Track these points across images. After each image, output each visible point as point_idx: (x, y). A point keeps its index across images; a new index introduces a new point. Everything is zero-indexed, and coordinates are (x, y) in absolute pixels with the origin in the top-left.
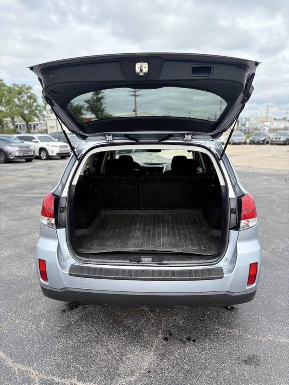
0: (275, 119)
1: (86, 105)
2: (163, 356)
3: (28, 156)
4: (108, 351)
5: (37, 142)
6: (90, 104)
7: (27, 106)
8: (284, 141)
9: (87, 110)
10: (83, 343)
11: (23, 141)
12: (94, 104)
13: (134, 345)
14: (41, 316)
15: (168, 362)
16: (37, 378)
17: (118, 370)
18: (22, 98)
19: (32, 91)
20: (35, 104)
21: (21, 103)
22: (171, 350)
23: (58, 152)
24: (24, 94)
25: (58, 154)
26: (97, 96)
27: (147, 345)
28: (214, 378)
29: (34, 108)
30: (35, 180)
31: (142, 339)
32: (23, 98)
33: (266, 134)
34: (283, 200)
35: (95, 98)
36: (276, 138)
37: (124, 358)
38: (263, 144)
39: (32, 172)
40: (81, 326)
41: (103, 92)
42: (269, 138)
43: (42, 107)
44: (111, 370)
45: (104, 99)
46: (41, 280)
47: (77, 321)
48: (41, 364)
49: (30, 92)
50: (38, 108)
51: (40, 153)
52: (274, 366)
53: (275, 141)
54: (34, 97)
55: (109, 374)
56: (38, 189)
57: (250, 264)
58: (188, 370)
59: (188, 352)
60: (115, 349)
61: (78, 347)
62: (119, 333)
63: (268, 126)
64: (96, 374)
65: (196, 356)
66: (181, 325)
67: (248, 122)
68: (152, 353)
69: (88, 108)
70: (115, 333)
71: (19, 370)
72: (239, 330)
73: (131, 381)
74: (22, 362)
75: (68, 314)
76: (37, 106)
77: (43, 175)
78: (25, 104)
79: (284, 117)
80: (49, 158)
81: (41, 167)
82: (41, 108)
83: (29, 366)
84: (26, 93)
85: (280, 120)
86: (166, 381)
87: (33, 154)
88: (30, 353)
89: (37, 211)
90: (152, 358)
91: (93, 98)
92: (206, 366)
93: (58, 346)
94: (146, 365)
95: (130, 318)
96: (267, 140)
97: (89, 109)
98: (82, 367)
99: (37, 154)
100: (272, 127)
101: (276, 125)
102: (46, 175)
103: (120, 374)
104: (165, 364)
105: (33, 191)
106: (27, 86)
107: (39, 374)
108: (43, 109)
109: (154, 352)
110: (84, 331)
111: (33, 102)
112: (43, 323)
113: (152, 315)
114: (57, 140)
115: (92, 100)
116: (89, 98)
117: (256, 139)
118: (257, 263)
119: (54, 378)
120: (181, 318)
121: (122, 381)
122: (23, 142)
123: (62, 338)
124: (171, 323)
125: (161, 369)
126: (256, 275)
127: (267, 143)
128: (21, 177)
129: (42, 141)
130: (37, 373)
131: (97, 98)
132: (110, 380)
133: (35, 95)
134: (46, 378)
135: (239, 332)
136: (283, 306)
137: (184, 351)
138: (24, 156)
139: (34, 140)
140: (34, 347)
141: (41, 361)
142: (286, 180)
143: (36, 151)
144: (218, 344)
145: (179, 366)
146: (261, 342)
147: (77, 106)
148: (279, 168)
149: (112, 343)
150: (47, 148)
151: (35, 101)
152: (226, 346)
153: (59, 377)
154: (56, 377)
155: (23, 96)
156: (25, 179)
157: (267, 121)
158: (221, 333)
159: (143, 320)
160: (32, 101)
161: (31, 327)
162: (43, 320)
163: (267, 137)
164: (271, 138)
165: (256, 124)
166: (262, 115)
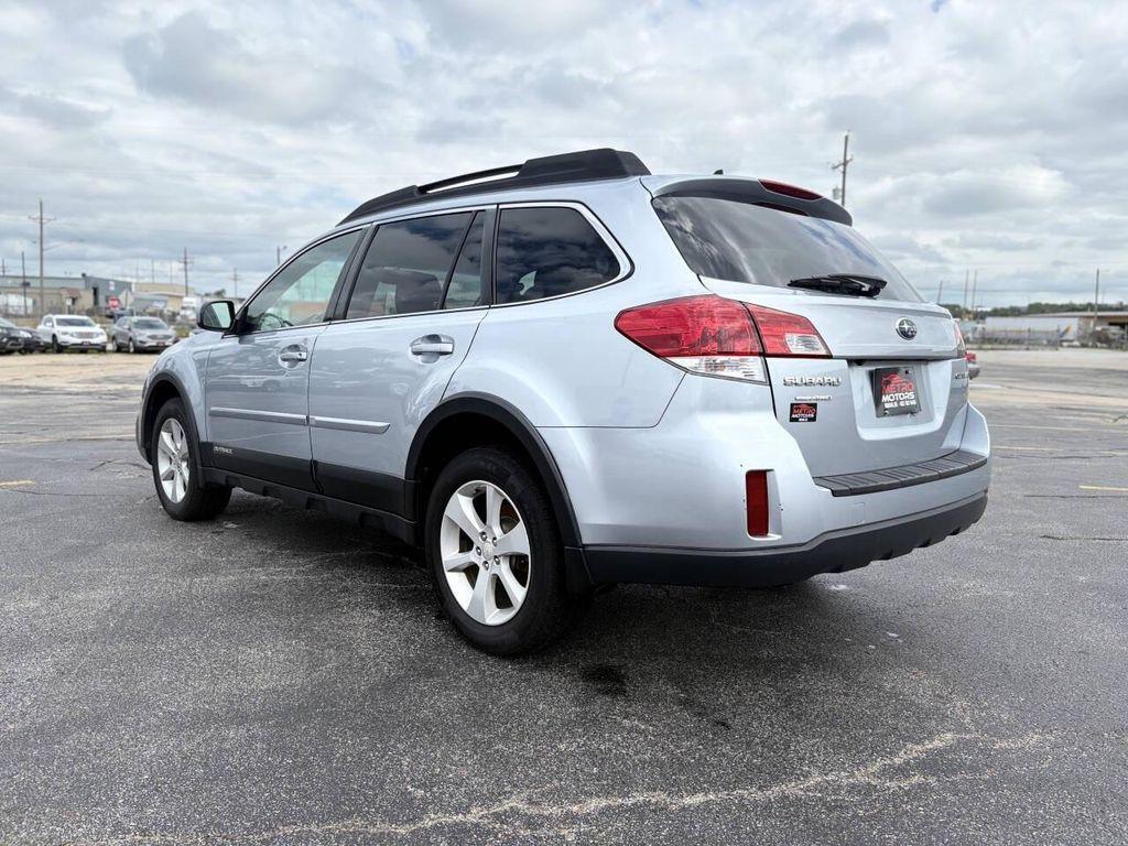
157: (187, 295)
165: (153, 301)
166: (153, 277)
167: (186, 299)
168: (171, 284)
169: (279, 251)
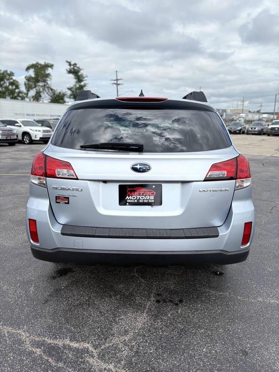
0: (250, 112)
1: (69, 93)
2: (156, 317)
3: (11, 140)
4: (101, 313)
5: (20, 126)
6: (73, 92)
7: (9, 93)
8: (259, 131)
9: (70, 98)
10: (74, 306)
11: (5, 124)
12: (76, 92)
13: (127, 308)
14: (29, 282)
15: (161, 322)
16: (27, 339)
17: (112, 330)
18: (3, 84)
19: (14, 78)
20: (17, 90)
21: (3, 89)
22: (163, 311)
23: (41, 137)
24: (6, 80)
25: (40, 138)
26: (80, 84)
27: (139, 308)
28: (208, 336)
29: (16, 95)
30: (18, 162)
31: (134, 302)
32: (5, 85)
33: (242, 124)
34: (262, 181)
35: (78, 86)
36: (252, 128)
37: (117, 319)
38: (239, 133)
39: (15, 155)
40: (72, 291)
41: (86, 80)
42: (245, 128)
43: (25, 93)
44: (104, 330)
45: (86, 87)
46: (32, 241)
47: (67, 286)
48: (32, 326)
49: (12, 79)
50: (21, 95)
51: (23, 137)
52: (266, 325)
53: (251, 131)
54: (16, 83)
55: (103, 334)
56: (22, 169)
57: (245, 223)
58: (182, 329)
59: (181, 313)
60: (108, 311)
61: (70, 310)
62: (111, 297)
63: (243, 118)
64: (89, 334)
65: (189, 316)
66: (172, 289)
67: (224, 113)
68: (145, 315)
69: (71, 95)
70: (107, 296)
71: (8, 332)
72: (230, 293)
73: (125, 340)
74: (11, 325)
75: (57, 280)
76: (20, 92)
77: (27, 157)
78: (7, 91)
79: (258, 110)
80: (32, 142)
81: (24, 150)
82: (23, 94)
83: (19, 329)
84: (8, 80)
85: (254, 112)
86: (160, 339)
87: (16, 138)
88: (20, 317)
89: (22, 189)
90: (145, 319)
91: (75, 85)
92: (199, 325)
93: (49, 309)
94: (140, 325)
95: (121, 283)
96: (243, 129)
97: (72, 97)
98: (74, 328)
99: (20, 138)
100: (247, 119)
101: (250, 117)
102: (29, 158)
103: (114, 334)
104: (159, 324)
105: (17, 171)
106: (9, 72)
107: (30, 336)
108: (25, 96)
109: (146, 313)
110: (74, 296)
111: (15, 89)
112: (32, 289)
113: (143, 280)
114: (40, 125)
115: (74, 87)
116: (72, 86)
117: (233, 128)
118: (251, 223)
119: (46, 339)
120: (172, 283)
121: (116, 340)
122: (6, 126)
123: (52, 302)
124: (162, 287)
125: (155, 329)
126: (250, 234)
127: (243, 133)
128: (5, 159)
129: (25, 126)
130: (28, 335)
131: (80, 85)
132: (103, 340)
133: (17, 82)
134: (37, 339)
135: (230, 294)
136: (270, 271)
137: (177, 312)
138: (7, 140)
139: (16, 124)
140: (23, 310)
141: (32, 324)
142: (263, 164)
143: (19, 135)
144: (210, 305)
145: (173, 325)
146: (251, 303)
147: (60, 93)
148: (255, 154)
149: (104, 306)
150: (30, 132)
151: (17, 87)
152: (218, 307)
153: (51, 338)
154: (48, 338)
155: (5, 83)
156: (9, 161)
157: (242, 113)
158: (212, 295)
159: (134, 285)
160: (14, 87)
161: (20, 293)
162: (32, 285)
163: (243, 127)
164: (246, 128)
165: (232, 115)
166: (237, 107)
167: (241, 114)
168: (237, 109)
169: (276, 95)
